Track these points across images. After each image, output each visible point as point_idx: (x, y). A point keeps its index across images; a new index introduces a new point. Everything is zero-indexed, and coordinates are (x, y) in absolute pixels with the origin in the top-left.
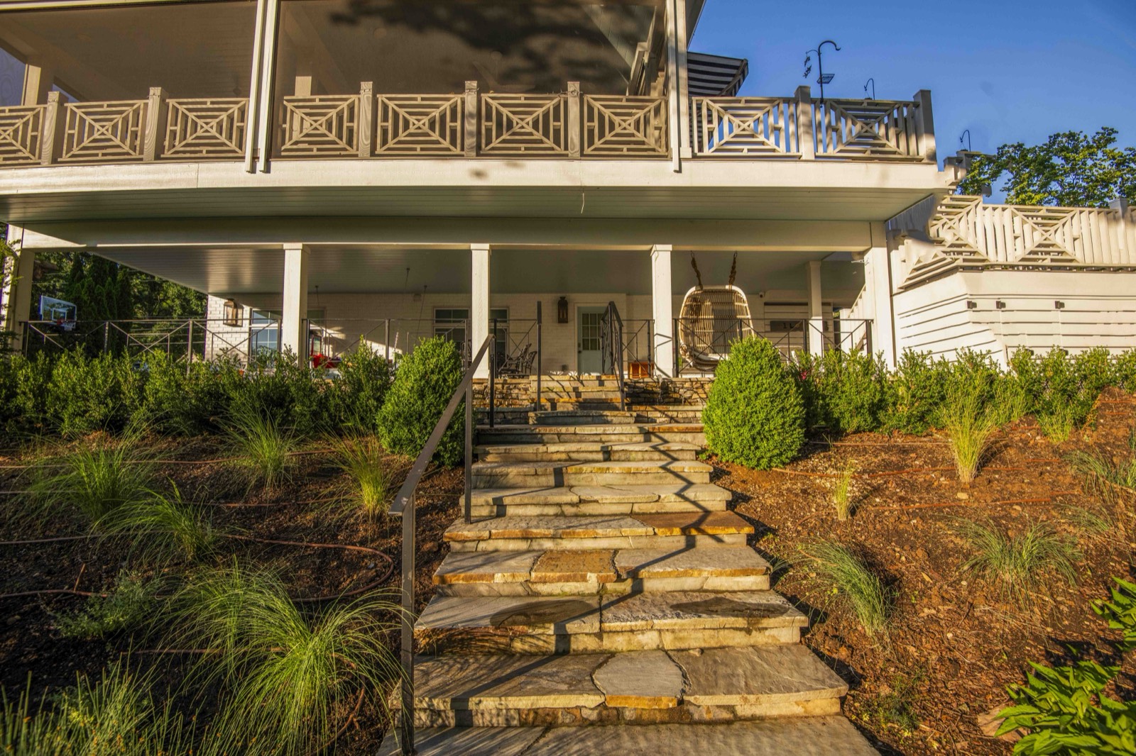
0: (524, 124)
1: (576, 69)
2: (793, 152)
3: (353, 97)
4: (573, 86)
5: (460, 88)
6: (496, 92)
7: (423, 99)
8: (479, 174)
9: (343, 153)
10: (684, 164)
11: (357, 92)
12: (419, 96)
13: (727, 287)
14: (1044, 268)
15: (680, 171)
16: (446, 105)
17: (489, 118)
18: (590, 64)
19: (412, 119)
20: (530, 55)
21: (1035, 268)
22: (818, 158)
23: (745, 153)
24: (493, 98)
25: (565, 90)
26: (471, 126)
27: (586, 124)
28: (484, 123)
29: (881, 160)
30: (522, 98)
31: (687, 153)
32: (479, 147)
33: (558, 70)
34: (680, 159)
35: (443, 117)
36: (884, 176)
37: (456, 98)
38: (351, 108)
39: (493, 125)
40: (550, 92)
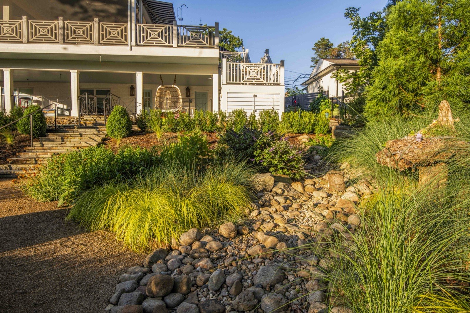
0: (81, 32)
1: (97, 13)
2: (171, 44)
3: (20, 21)
4: (96, 19)
5: (57, 19)
6: (70, 20)
7: (45, 22)
8: (65, 49)
9: (18, 41)
10: (133, 48)
11: (21, 19)
12: (43, 21)
13: (172, 86)
14: (253, 84)
15: (131, 50)
16: (53, 25)
17: (68, 30)
18: (102, 11)
19: (41, 29)
20: (81, 7)
21: (249, 84)
22: (178, 46)
23: (155, 44)
24: (69, 23)
25: (93, 21)
26: (61, 31)
27: (101, 33)
28: (66, 32)
29: (200, 47)
30: (79, 23)
31: (134, 43)
32: (64, 39)
33: (91, 13)
34: (131, 46)
35: (52, 28)
36: (201, 53)
37: (56, 22)
38: (20, 24)
39: (69, 32)
40: (88, 21)
